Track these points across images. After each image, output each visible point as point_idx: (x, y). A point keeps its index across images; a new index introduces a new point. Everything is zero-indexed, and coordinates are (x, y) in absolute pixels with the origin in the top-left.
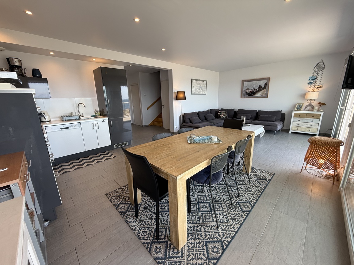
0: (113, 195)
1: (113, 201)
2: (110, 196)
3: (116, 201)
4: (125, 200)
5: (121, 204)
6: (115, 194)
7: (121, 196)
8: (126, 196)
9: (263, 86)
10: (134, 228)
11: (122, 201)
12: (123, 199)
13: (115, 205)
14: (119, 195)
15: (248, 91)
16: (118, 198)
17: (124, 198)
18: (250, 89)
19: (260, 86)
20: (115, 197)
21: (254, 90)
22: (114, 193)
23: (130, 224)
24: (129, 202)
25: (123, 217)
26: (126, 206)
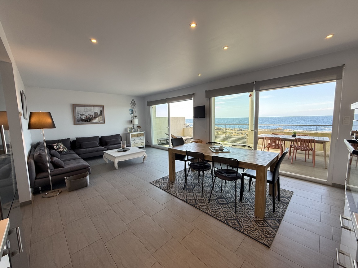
0: (265, 238)
1: (272, 234)
2: (268, 240)
3: (270, 231)
4: (263, 224)
5: (270, 226)
6: (262, 237)
7: (261, 230)
8: (258, 225)
9: (99, 113)
10: (283, 211)
11: (267, 226)
12: (263, 227)
13: (276, 230)
14: (260, 233)
15: (83, 117)
16: (265, 232)
17: (261, 227)
18: (86, 114)
19: (95, 113)
20: (266, 235)
21: (90, 116)
22: (261, 239)
23: (283, 214)
24: (263, 221)
25: (281, 219)
26: (269, 221)
